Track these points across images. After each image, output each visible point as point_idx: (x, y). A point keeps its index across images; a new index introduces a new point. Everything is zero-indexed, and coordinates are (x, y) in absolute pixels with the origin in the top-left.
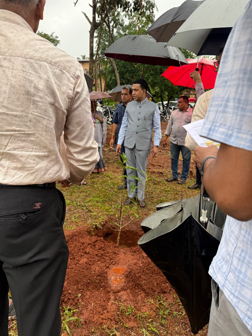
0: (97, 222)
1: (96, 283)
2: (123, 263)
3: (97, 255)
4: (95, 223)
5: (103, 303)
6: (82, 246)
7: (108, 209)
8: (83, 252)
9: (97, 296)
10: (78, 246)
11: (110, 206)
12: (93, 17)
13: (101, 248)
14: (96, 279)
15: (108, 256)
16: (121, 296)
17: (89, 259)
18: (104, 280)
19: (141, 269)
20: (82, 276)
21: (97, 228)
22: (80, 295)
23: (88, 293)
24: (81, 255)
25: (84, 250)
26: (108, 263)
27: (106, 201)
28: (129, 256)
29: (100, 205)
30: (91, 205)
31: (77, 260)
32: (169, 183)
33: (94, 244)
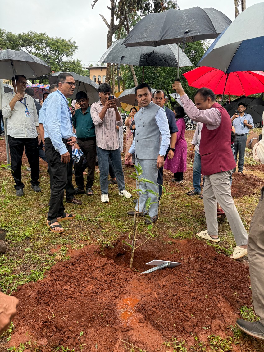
0: (108, 241)
1: (102, 318)
2: (135, 293)
3: (105, 281)
4: (106, 241)
5: (109, 345)
6: (89, 270)
7: (121, 225)
8: (90, 277)
9: (102, 335)
10: (85, 269)
11: (124, 222)
12: (111, 20)
13: (111, 273)
14: (102, 313)
15: (118, 283)
16: (131, 336)
17: (96, 286)
18: (111, 314)
19: (156, 302)
20: (86, 308)
21: (107, 247)
22: (82, 333)
23: (93, 331)
24: (88, 281)
25: (91, 274)
26: (118, 292)
27: (119, 216)
28: (143, 283)
29: (113, 221)
30: (103, 220)
31: (83, 287)
32: (190, 197)
33: (104, 267)
